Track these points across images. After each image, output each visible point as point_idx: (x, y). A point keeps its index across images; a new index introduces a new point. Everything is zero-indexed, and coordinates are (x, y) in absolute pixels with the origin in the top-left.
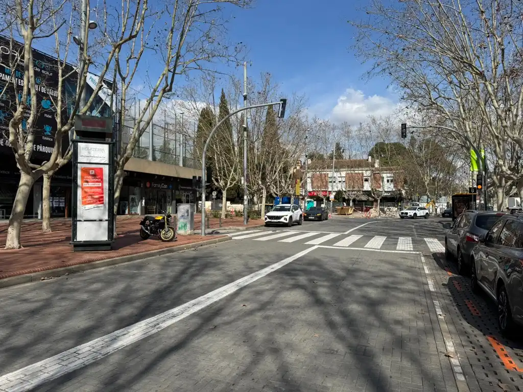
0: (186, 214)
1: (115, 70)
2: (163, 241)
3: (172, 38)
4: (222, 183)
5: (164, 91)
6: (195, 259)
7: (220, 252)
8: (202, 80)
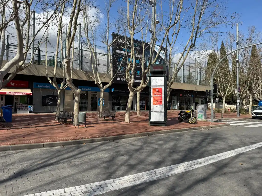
0: (202, 110)
1: (167, 41)
2: (190, 123)
3: (194, 20)
4: (222, 93)
5: (191, 47)
6: (209, 134)
7: (223, 132)
8: (211, 38)
